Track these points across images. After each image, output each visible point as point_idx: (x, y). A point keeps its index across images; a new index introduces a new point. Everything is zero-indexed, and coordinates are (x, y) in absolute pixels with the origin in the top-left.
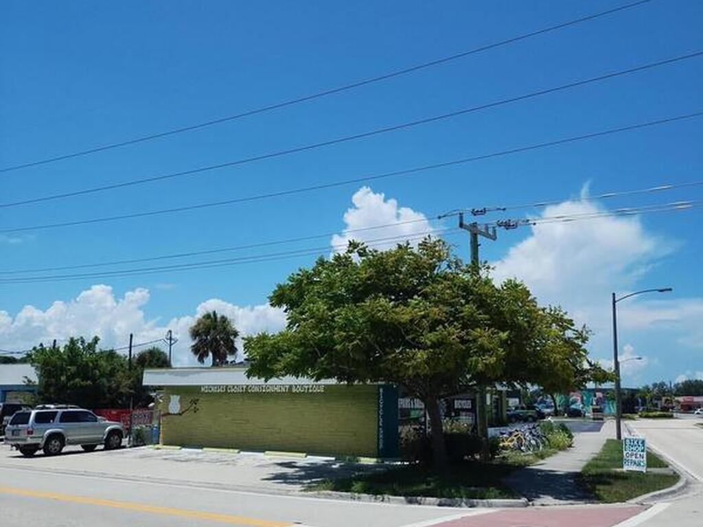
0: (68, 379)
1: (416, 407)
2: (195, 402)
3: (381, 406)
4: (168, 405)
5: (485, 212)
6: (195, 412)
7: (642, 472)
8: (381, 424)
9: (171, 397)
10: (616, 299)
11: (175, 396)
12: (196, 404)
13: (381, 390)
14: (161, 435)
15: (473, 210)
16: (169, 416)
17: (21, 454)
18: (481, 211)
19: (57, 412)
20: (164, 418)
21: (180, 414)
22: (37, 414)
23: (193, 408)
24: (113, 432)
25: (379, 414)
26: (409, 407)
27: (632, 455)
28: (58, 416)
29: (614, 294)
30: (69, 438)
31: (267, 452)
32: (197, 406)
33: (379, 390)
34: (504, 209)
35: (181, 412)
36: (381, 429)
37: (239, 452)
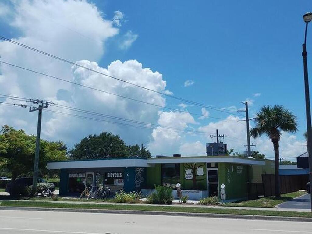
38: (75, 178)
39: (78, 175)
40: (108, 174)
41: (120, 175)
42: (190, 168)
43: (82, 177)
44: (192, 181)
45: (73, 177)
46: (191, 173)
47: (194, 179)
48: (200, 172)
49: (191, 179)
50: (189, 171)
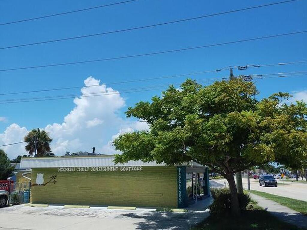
2: (54, 177)
3: (180, 178)
4: (36, 179)
5: (246, 68)
6: (54, 183)
8: (180, 189)
9: (37, 174)
11: (40, 174)
12: (55, 178)
13: (180, 169)
15: (239, 67)
16: (35, 186)
18: (244, 68)
20: (33, 187)
21: (44, 185)
23: (53, 181)
25: (178, 183)
32: (56, 180)
33: (178, 169)
34: (259, 67)
35: (44, 184)
36: (180, 192)
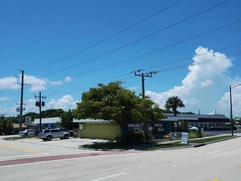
0: (68, 121)
1: (136, 126)
7: (185, 144)
10: (231, 88)
14: (79, 135)
17: (43, 141)
19: (50, 130)
22: (45, 130)
24: (66, 135)
26: (134, 126)
27: (183, 139)
28: (50, 131)
29: (230, 87)
30: (53, 136)
31: (96, 139)
37: (91, 140)
38: (133, 127)
39: (135, 125)
40: (155, 124)
41: (161, 125)
42: (176, 122)
43: (138, 126)
44: (177, 128)
45: (131, 126)
46: (176, 124)
47: (178, 127)
48: (180, 124)
49: (177, 127)
50: (176, 123)
